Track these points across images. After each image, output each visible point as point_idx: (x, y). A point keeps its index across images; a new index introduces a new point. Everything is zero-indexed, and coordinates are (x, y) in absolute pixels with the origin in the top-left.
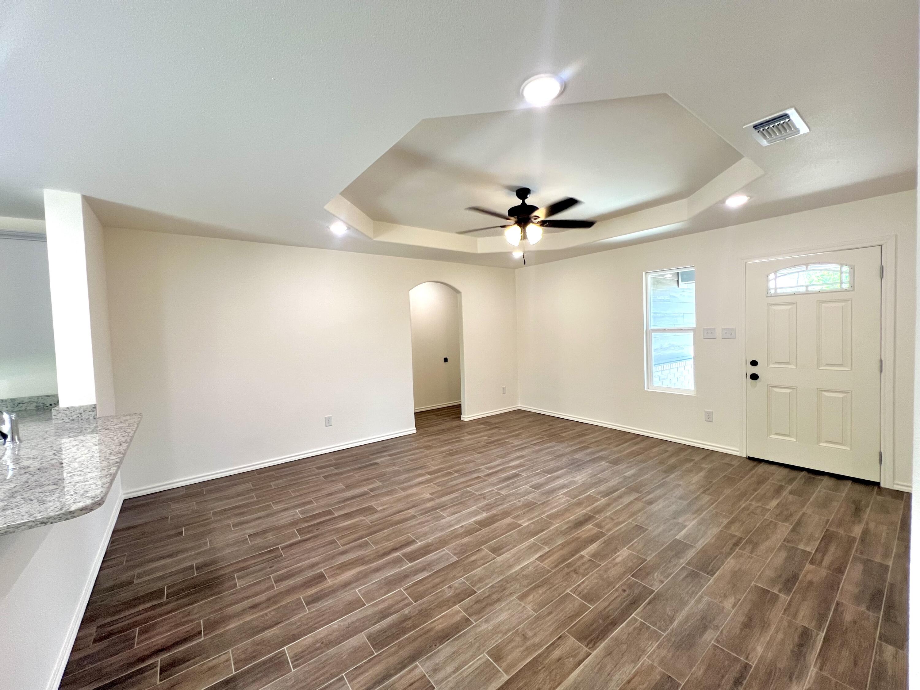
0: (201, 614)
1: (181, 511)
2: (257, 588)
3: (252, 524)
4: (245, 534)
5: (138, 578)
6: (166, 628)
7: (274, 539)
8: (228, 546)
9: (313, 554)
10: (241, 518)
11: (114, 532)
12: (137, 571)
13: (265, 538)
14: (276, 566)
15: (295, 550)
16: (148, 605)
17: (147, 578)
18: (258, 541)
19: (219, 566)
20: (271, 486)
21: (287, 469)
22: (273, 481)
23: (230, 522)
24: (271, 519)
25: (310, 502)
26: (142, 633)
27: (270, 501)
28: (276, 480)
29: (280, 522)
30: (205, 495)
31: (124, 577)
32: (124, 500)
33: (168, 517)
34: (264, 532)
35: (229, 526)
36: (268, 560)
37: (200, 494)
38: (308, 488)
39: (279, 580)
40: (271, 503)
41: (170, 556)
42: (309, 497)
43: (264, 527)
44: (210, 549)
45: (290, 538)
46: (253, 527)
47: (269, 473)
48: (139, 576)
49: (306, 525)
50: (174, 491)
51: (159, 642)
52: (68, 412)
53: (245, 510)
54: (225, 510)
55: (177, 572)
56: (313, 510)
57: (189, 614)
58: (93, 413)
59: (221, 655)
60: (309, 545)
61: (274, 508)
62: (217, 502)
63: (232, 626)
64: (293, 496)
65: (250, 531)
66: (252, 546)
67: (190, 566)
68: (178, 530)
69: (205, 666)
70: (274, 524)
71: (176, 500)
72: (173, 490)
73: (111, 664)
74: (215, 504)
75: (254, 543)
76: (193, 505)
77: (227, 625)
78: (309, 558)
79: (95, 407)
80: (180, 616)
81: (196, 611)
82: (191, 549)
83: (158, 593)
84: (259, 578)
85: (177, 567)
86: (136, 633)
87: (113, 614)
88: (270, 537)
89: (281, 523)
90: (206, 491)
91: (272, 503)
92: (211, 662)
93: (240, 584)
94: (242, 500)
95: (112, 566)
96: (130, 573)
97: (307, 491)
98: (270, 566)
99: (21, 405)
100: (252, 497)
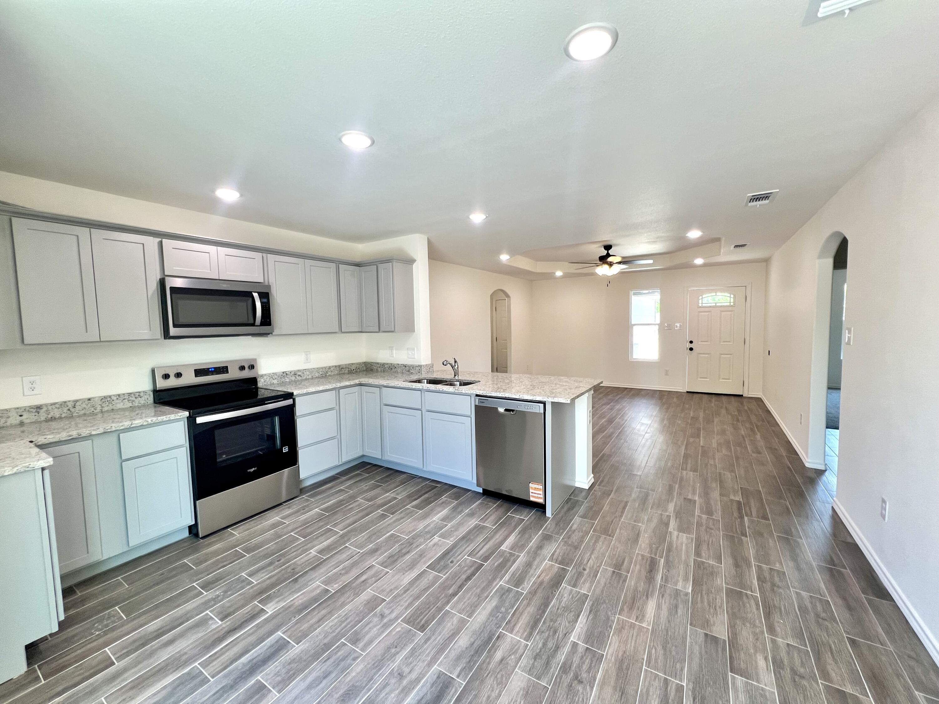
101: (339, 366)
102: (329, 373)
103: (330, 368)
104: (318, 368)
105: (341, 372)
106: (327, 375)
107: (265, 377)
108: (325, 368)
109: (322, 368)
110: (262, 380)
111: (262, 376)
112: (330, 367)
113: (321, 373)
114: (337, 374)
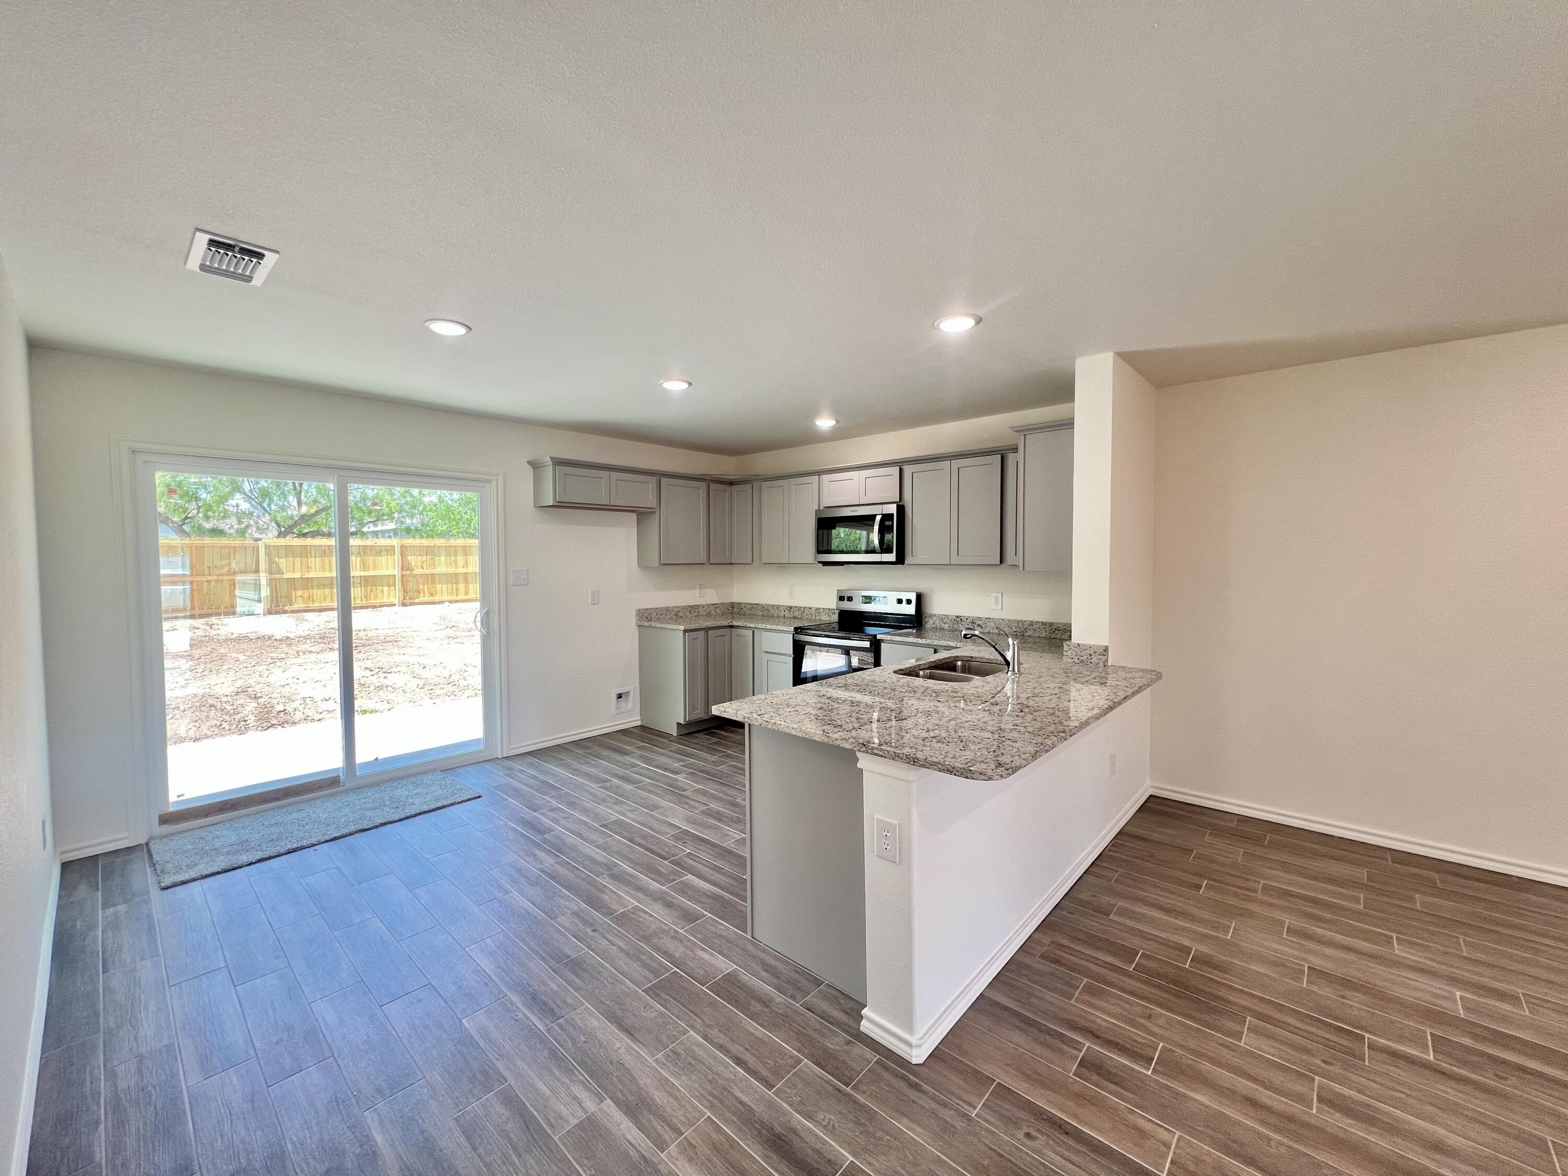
0: (1167, 1034)
1: (1216, 852)
2: (1278, 1078)
3: (1328, 951)
4: (1306, 960)
5: (1116, 913)
6: (1113, 1009)
7: (1363, 1013)
8: (1261, 959)
9: (1453, 1121)
10: (1312, 925)
11: (1120, 833)
12: (1121, 903)
13: (1343, 997)
14: (1336, 1069)
15: (1401, 1073)
16: (1110, 959)
17: (1129, 922)
18: (1325, 991)
19: (1230, 980)
20: (1411, 899)
21: (1476, 884)
22: (1425, 893)
23: (1288, 920)
24: (1381, 970)
25: (1513, 999)
26: (1088, 990)
27: (1393, 932)
28: (1433, 895)
29: (1396, 988)
30: (1264, 846)
31: (1105, 899)
32: (1151, 796)
33: (1192, 851)
34: (1347, 984)
35: (1281, 923)
36: (1326, 1043)
37: (1258, 841)
38: (1524, 961)
39: (1329, 1101)
40: (1394, 935)
41: (1168, 911)
42: (1518, 986)
43: (1352, 973)
44: (1227, 942)
45: (1401, 1038)
46: (1326, 957)
47: (1425, 873)
48: (1122, 912)
49: (1467, 1041)
50: (1220, 815)
51: (1098, 1021)
52: (1078, 650)
53: (1327, 915)
54: (1289, 894)
55: (1164, 943)
56: (1505, 1019)
57: (1149, 1017)
58: (1104, 658)
59: (1162, 1127)
60: (1449, 1092)
61: (1397, 952)
62: (1280, 870)
63: (1198, 1097)
64: (1465, 954)
65: (1318, 962)
66: (1308, 992)
67: (1187, 947)
68: (1196, 880)
69: (1130, 1117)
70: (1378, 982)
71: (1217, 831)
72: (1220, 813)
73: (1042, 999)
74: (1276, 873)
75: (1314, 988)
76: (1238, 854)
77: (1193, 1090)
78: (1432, 1120)
79: (1106, 649)
80: (1139, 1010)
81: (1161, 1022)
82: (1200, 921)
83: (1128, 954)
84: (1288, 1060)
85: (1169, 935)
86: (1081, 983)
87: (1074, 939)
88: (1356, 1003)
89: (1398, 992)
90: (1269, 841)
91: (1398, 938)
92: (1144, 1120)
93: (1246, 1041)
94: (1333, 894)
95: (1099, 877)
96: (1113, 900)
97: (1515, 967)
98: (1325, 1059)
99: (1057, 632)
100: (1357, 901)
101: (1051, 624)
102: (1030, 633)
103: (1031, 624)
104: (1009, 620)
105: (1053, 636)
106: (1026, 634)
107: (934, 618)
108: (1023, 622)
109: (1018, 622)
110: (931, 621)
111: (931, 616)
112: (1032, 622)
113: (1014, 629)
114: (1046, 638)
